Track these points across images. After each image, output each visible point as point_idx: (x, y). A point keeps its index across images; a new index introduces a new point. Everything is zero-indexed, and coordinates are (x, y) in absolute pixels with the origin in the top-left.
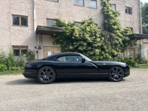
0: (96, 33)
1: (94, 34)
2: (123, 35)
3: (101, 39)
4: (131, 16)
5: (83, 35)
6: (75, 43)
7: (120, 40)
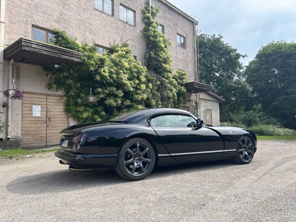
0: (139, 73)
1: (136, 75)
2: (178, 83)
3: (147, 87)
4: (185, 51)
5: (118, 74)
6: (100, 90)
7: (175, 90)
